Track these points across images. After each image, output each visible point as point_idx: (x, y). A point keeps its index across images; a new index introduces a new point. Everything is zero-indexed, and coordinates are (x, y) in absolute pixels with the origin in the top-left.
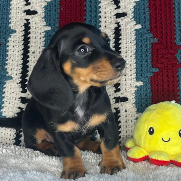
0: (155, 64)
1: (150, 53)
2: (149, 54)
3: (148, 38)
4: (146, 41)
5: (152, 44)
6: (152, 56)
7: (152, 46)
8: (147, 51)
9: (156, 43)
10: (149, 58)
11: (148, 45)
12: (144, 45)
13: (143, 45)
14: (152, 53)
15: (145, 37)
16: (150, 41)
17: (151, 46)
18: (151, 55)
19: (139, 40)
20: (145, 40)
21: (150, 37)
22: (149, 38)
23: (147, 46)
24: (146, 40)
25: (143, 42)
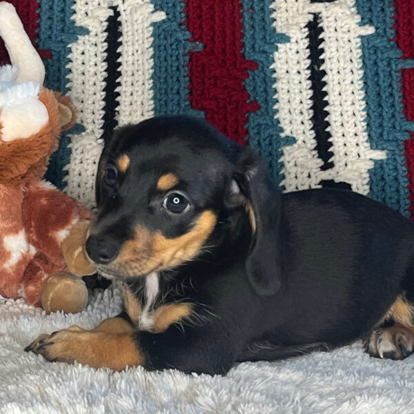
0: (196, 101)
1: (186, 74)
2: (185, 77)
3: (181, 41)
4: (177, 49)
5: (191, 54)
6: (190, 80)
7: (190, 60)
8: (178, 69)
9: (198, 52)
10: (183, 85)
11: (181, 58)
12: (171, 56)
13: (168, 58)
14: (191, 75)
15: (173, 40)
16: (185, 49)
17: (187, 58)
18: (187, 79)
19: (160, 46)
20: (174, 47)
21: (185, 40)
22: (183, 42)
23: (178, 59)
24: (177, 45)
25: (170, 52)
